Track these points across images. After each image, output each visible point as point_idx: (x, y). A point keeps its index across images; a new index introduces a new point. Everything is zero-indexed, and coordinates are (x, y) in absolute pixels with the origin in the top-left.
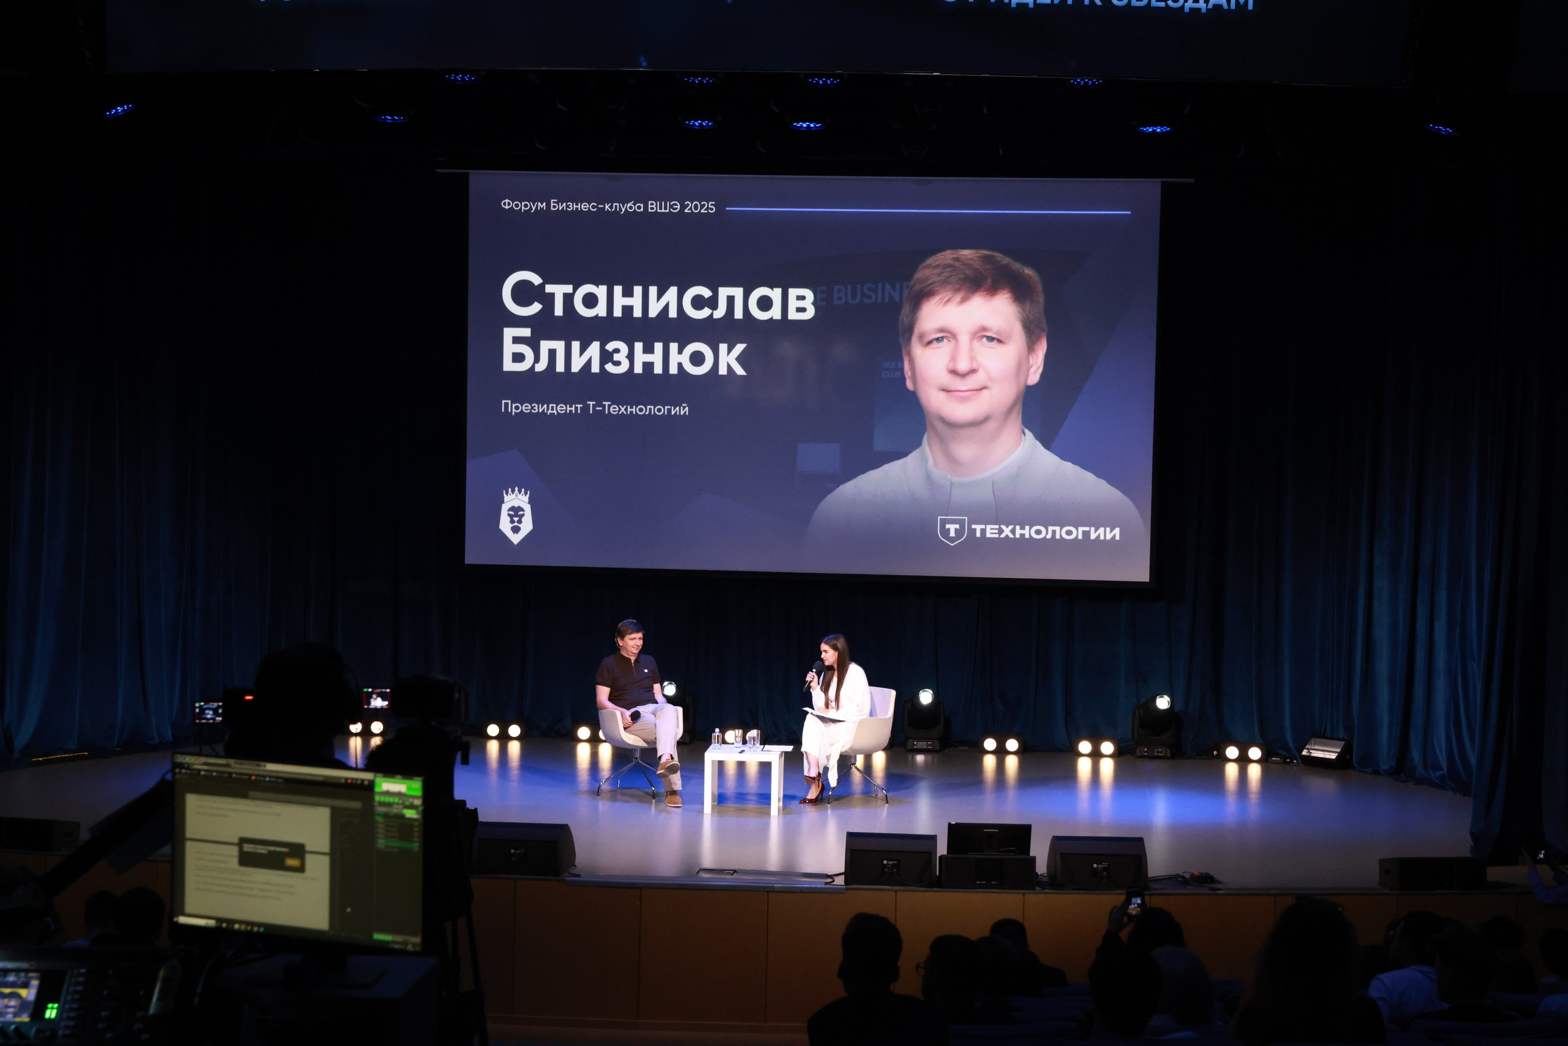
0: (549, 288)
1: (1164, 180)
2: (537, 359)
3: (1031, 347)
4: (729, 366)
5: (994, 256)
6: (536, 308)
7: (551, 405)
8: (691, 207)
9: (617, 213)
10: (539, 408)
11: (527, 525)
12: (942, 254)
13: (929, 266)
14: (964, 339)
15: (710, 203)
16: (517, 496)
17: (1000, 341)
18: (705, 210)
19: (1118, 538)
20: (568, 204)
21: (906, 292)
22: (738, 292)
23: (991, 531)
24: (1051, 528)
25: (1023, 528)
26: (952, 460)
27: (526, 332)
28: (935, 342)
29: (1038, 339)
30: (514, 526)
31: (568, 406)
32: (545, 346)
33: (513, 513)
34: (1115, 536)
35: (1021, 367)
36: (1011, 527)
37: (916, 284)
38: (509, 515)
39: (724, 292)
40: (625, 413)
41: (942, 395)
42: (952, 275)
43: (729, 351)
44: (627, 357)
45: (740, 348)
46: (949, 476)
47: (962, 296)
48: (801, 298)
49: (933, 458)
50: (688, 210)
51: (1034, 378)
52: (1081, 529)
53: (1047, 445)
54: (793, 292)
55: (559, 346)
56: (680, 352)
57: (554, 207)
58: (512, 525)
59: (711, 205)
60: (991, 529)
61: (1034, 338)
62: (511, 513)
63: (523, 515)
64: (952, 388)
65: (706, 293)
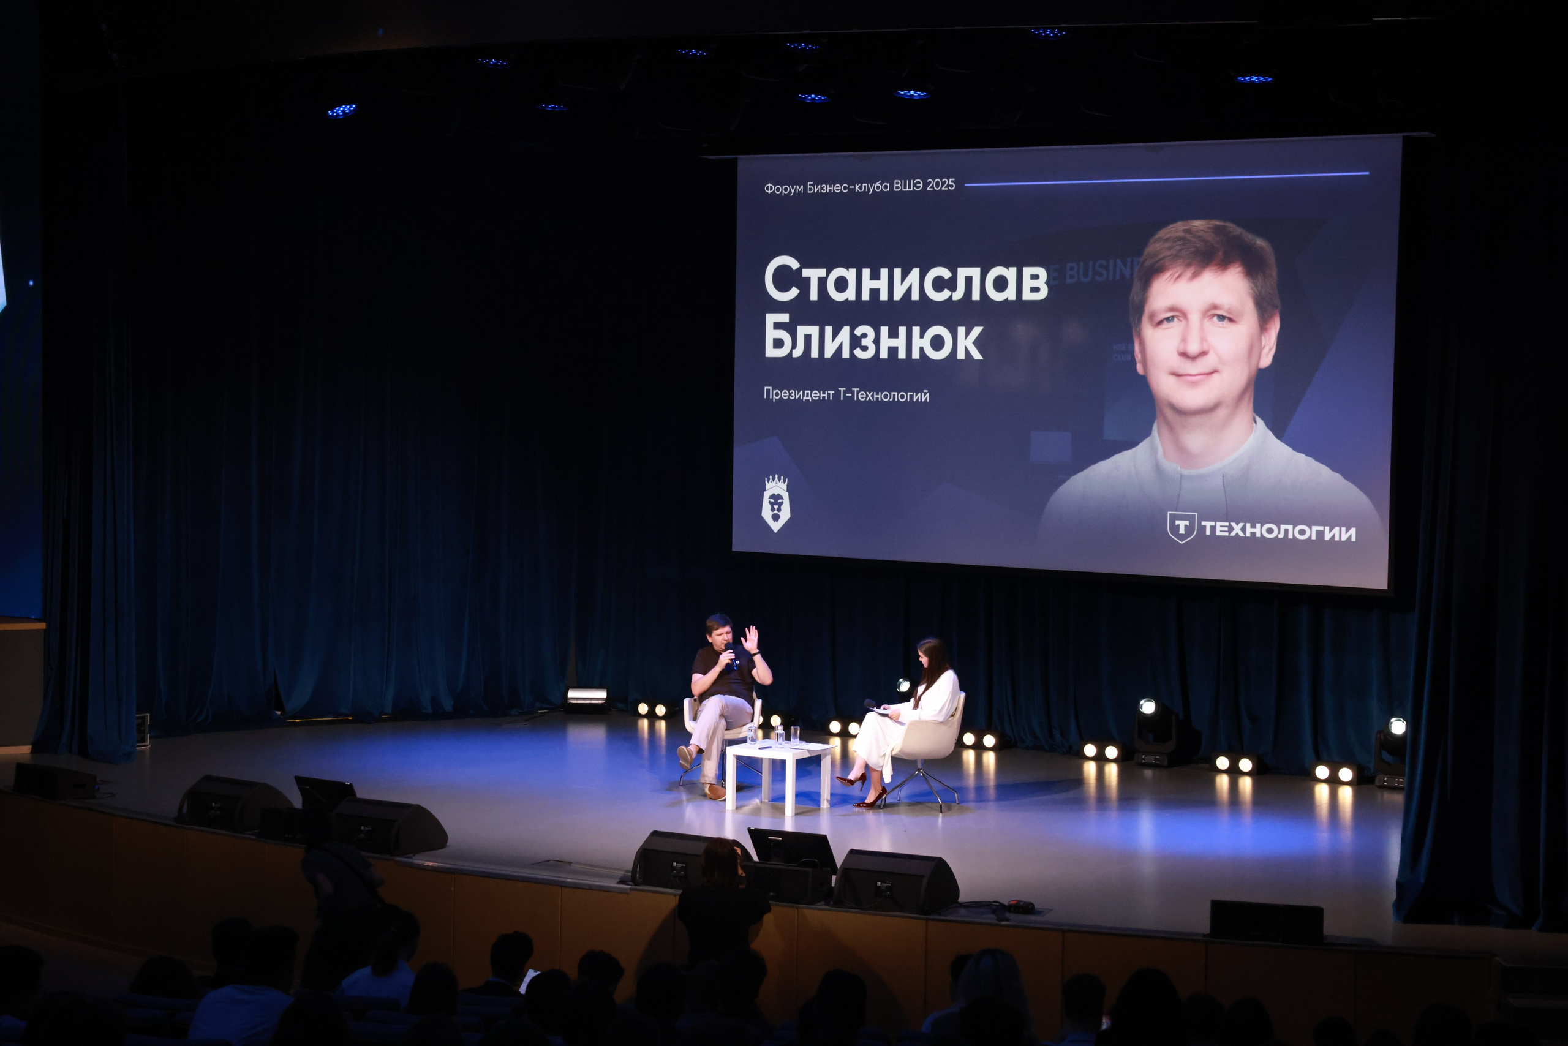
0: (806, 273)
1: (1406, 134)
2: (794, 346)
3: (1263, 325)
4: (966, 350)
5: (1225, 227)
6: (794, 292)
7: (806, 392)
8: (934, 185)
9: (866, 193)
10: (796, 395)
11: (785, 514)
12: (1171, 226)
13: (1160, 239)
14: (1195, 318)
15: (950, 180)
16: (777, 483)
17: (1231, 320)
18: (945, 187)
19: (1353, 539)
20: (823, 186)
21: (1136, 269)
22: (975, 272)
23: (1221, 529)
24: (1283, 527)
25: (1253, 526)
26: (1181, 450)
27: (784, 318)
28: (1165, 322)
29: (1271, 317)
30: (774, 514)
31: (821, 392)
32: (802, 330)
33: (773, 501)
34: (1350, 537)
35: (1253, 348)
36: (1241, 525)
37: (1146, 260)
38: (770, 502)
39: (963, 273)
40: (872, 399)
41: (1173, 379)
42: (1183, 249)
43: (967, 334)
44: (873, 342)
45: (977, 331)
46: (1179, 468)
47: (1193, 271)
48: (1035, 277)
49: (1163, 447)
50: (930, 188)
51: (1266, 361)
52: (1315, 528)
53: (1279, 434)
54: (1028, 271)
55: (814, 331)
56: (922, 336)
57: (811, 189)
58: (773, 513)
59: (952, 182)
60: (1221, 526)
61: (1266, 316)
62: (772, 500)
63: (782, 503)
64: (1182, 371)
65: (946, 273)
